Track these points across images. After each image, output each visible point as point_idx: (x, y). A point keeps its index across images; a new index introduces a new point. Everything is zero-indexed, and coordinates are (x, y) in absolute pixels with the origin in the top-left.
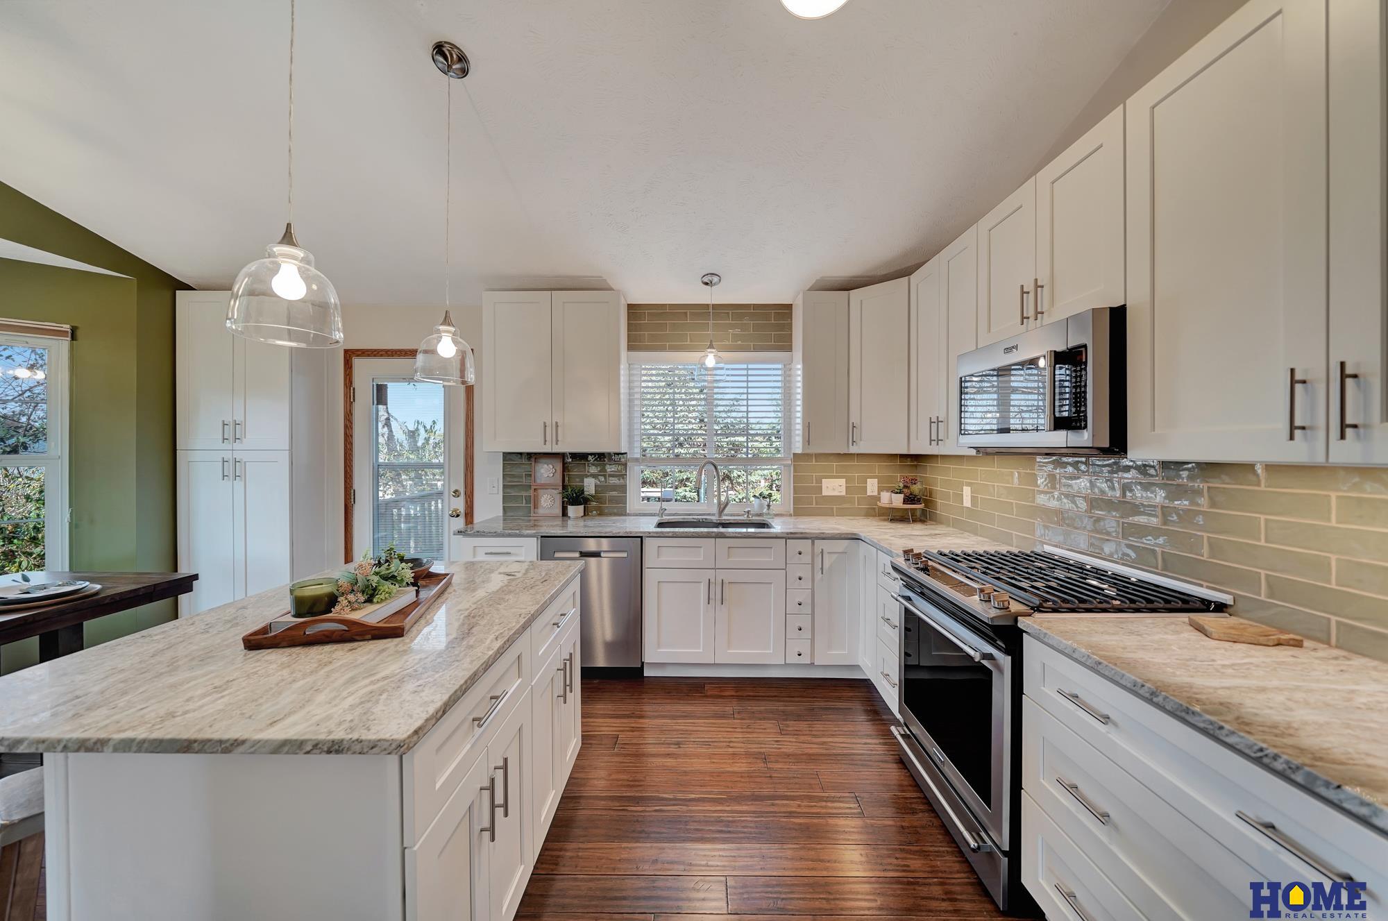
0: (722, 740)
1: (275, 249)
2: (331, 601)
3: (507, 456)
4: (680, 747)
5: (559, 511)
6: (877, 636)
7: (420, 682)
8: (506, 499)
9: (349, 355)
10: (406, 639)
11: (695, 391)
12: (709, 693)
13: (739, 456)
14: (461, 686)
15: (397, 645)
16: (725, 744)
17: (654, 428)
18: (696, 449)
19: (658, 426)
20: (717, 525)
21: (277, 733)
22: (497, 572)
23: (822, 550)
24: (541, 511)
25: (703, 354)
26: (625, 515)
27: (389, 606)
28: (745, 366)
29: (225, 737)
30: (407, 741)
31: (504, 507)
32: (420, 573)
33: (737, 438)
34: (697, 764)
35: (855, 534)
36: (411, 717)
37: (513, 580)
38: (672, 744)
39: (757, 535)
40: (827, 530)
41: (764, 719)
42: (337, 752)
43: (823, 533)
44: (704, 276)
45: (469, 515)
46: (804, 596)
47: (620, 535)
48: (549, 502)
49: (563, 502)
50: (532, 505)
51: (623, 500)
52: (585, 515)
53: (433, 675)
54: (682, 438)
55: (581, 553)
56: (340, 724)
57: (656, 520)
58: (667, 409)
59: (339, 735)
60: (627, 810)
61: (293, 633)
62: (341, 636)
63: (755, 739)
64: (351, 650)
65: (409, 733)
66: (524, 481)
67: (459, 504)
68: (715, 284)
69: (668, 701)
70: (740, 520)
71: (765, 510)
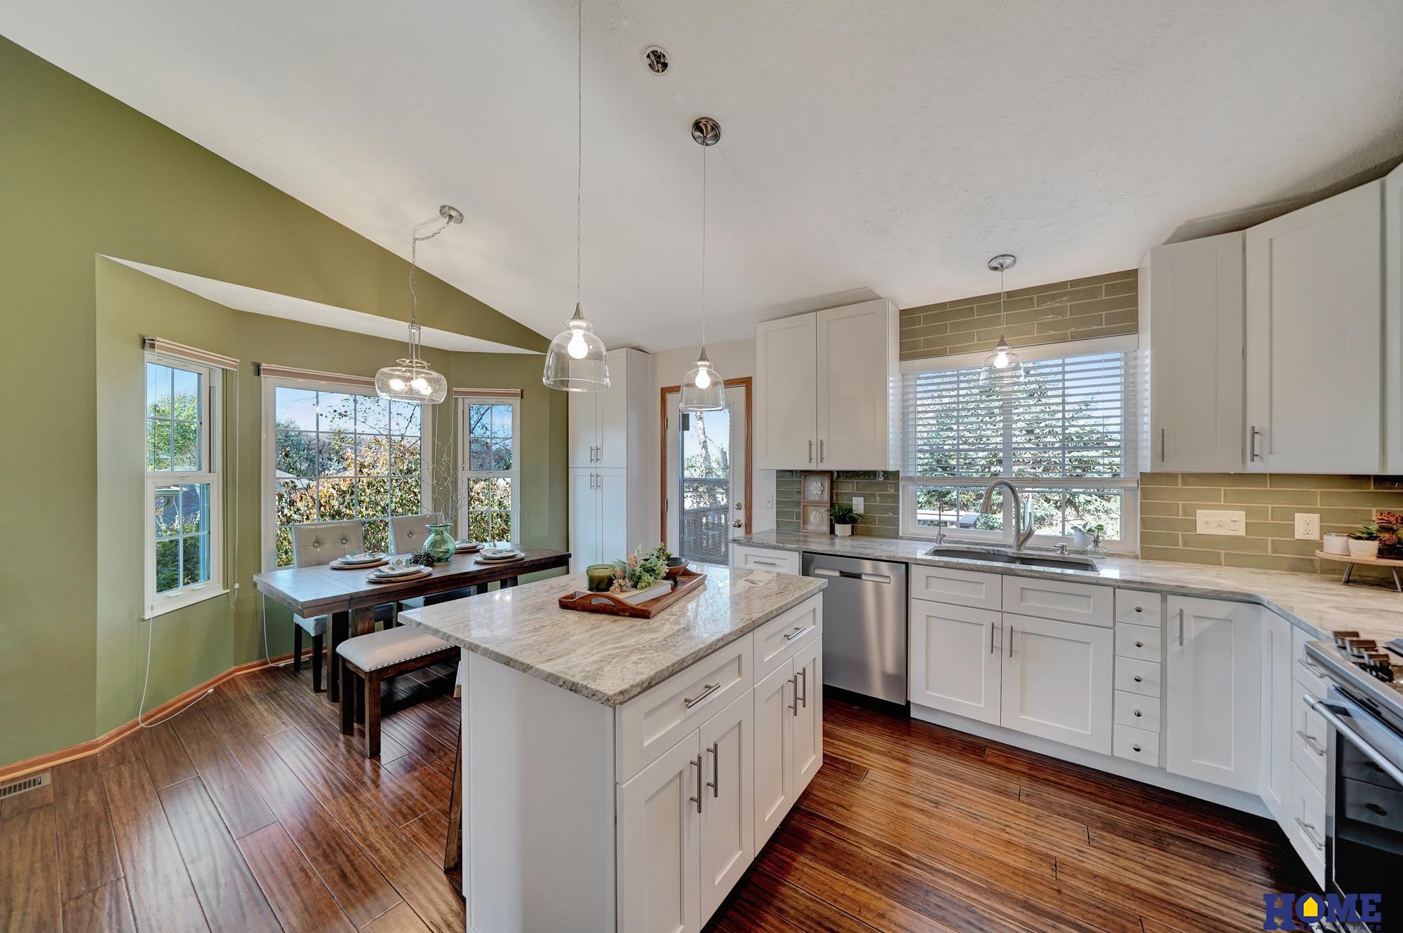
0: (995, 819)
1: (570, 324)
2: (609, 582)
3: (781, 473)
4: (937, 808)
5: (825, 528)
6: (1292, 760)
7: (643, 656)
8: (778, 514)
9: (664, 391)
10: (651, 621)
11: (1020, 395)
12: (990, 759)
13: (1089, 475)
14: (668, 667)
15: (642, 625)
16: (998, 826)
17: (965, 443)
18: (1020, 467)
19: (970, 441)
20: (1013, 560)
21: (547, 668)
22: (744, 579)
23: (1181, 610)
24: (811, 528)
25: (990, 354)
26: (896, 536)
27: (646, 594)
28: (1060, 361)
29: (524, 661)
30: (615, 697)
31: (777, 521)
32: (677, 570)
33: (1085, 453)
34: (954, 834)
35: (1248, 595)
36: (623, 680)
37: (753, 588)
38: (928, 800)
39: (1064, 578)
40: (1190, 583)
41: (1066, 816)
42: (576, 691)
43: (1183, 587)
44: (991, 260)
45: (748, 527)
46: (1149, 670)
47: (883, 558)
48: (818, 519)
49: (831, 519)
50: (801, 521)
51: (895, 522)
52: (853, 534)
53: (653, 653)
54: (1001, 454)
55: (841, 572)
56: (581, 672)
57: (932, 546)
58: (982, 420)
59: (577, 679)
60: (861, 848)
61: (583, 601)
62: (611, 609)
63: (1045, 836)
64: (614, 621)
65: (615, 692)
66: (795, 497)
67: (741, 516)
68: (1007, 267)
69: (934, 752)
70: (1050, 556)
71: (1090, 547)
